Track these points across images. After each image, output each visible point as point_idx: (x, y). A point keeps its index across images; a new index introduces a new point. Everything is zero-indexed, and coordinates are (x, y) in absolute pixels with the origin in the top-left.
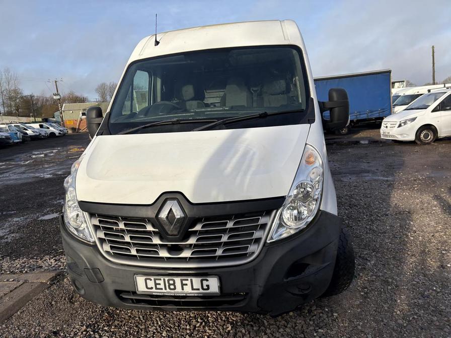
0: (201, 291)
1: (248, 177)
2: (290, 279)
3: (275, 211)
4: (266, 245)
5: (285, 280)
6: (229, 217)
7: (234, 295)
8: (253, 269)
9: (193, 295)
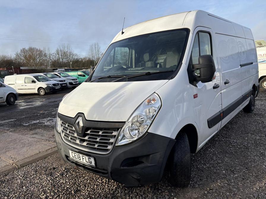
0: (89, 163)
1: (111, 109)
2: (125, 168)
3: (120, 129)
4: (114, 147)
5: (122, 168)
6: (101, 129)
7: (104, 169)
8: (108, 158)
9: (86, 164)
